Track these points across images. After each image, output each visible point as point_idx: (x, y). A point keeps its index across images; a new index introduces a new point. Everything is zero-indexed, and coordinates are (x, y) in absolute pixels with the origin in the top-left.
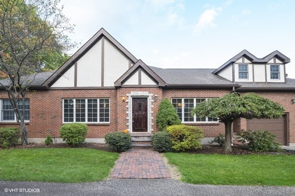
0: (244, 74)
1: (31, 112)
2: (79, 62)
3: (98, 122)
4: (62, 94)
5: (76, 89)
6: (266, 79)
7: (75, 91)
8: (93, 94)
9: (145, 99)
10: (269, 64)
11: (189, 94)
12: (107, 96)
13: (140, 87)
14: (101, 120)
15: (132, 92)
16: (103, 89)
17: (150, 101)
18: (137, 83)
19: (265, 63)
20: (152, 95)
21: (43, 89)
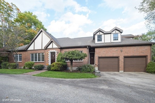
0: (100, 39)
1: (22, 58)
2: (35, 41)
3: (41, 61)
4: (30, 52)
6: (111, 41)
7: (34, 51)
8: (39, 52)
9: (54, 53)
10: (112, 34)
12: (43, 52)
13: (53, 49)
14: (42, 61)
15: (50, 51)
16: (42, 50)
17: (56, 53)
18: (52, 47)
19: (110, 33)
20: (56, 51)
21: (25, 50)
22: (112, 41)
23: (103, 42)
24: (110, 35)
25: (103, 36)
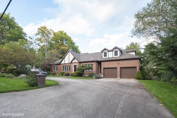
0: (105, 55)
1: (58, 69)
2: (65, 58)
3: (69, 71)
4: (62, 65)
5: (65, 64)
8: (68, 65)
9: (76, 65)
10: (114, 51)
11: (89, 63)
12: (70, 65)
13: (75, 63)
16: (69, 63)
18: (74, 62)
21: (59, 64)
22: (114, 56)
23: (107, 57)
24: (112, 52)
25: (107, 53)
